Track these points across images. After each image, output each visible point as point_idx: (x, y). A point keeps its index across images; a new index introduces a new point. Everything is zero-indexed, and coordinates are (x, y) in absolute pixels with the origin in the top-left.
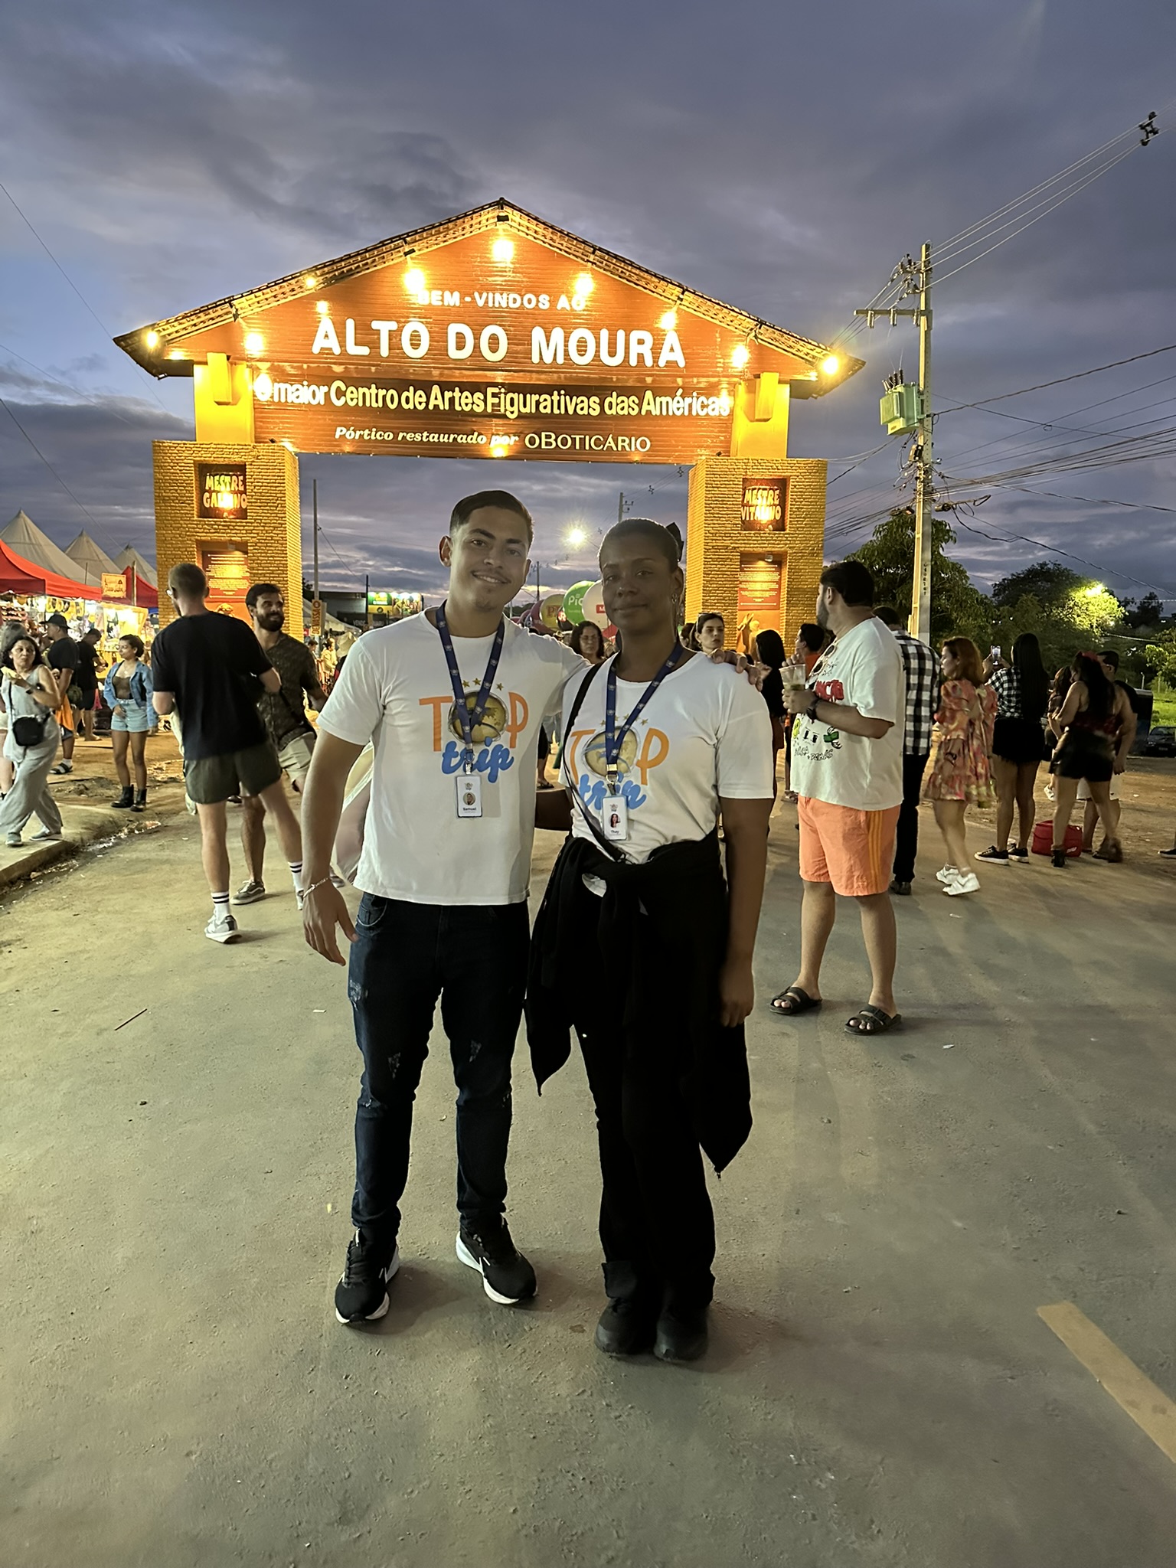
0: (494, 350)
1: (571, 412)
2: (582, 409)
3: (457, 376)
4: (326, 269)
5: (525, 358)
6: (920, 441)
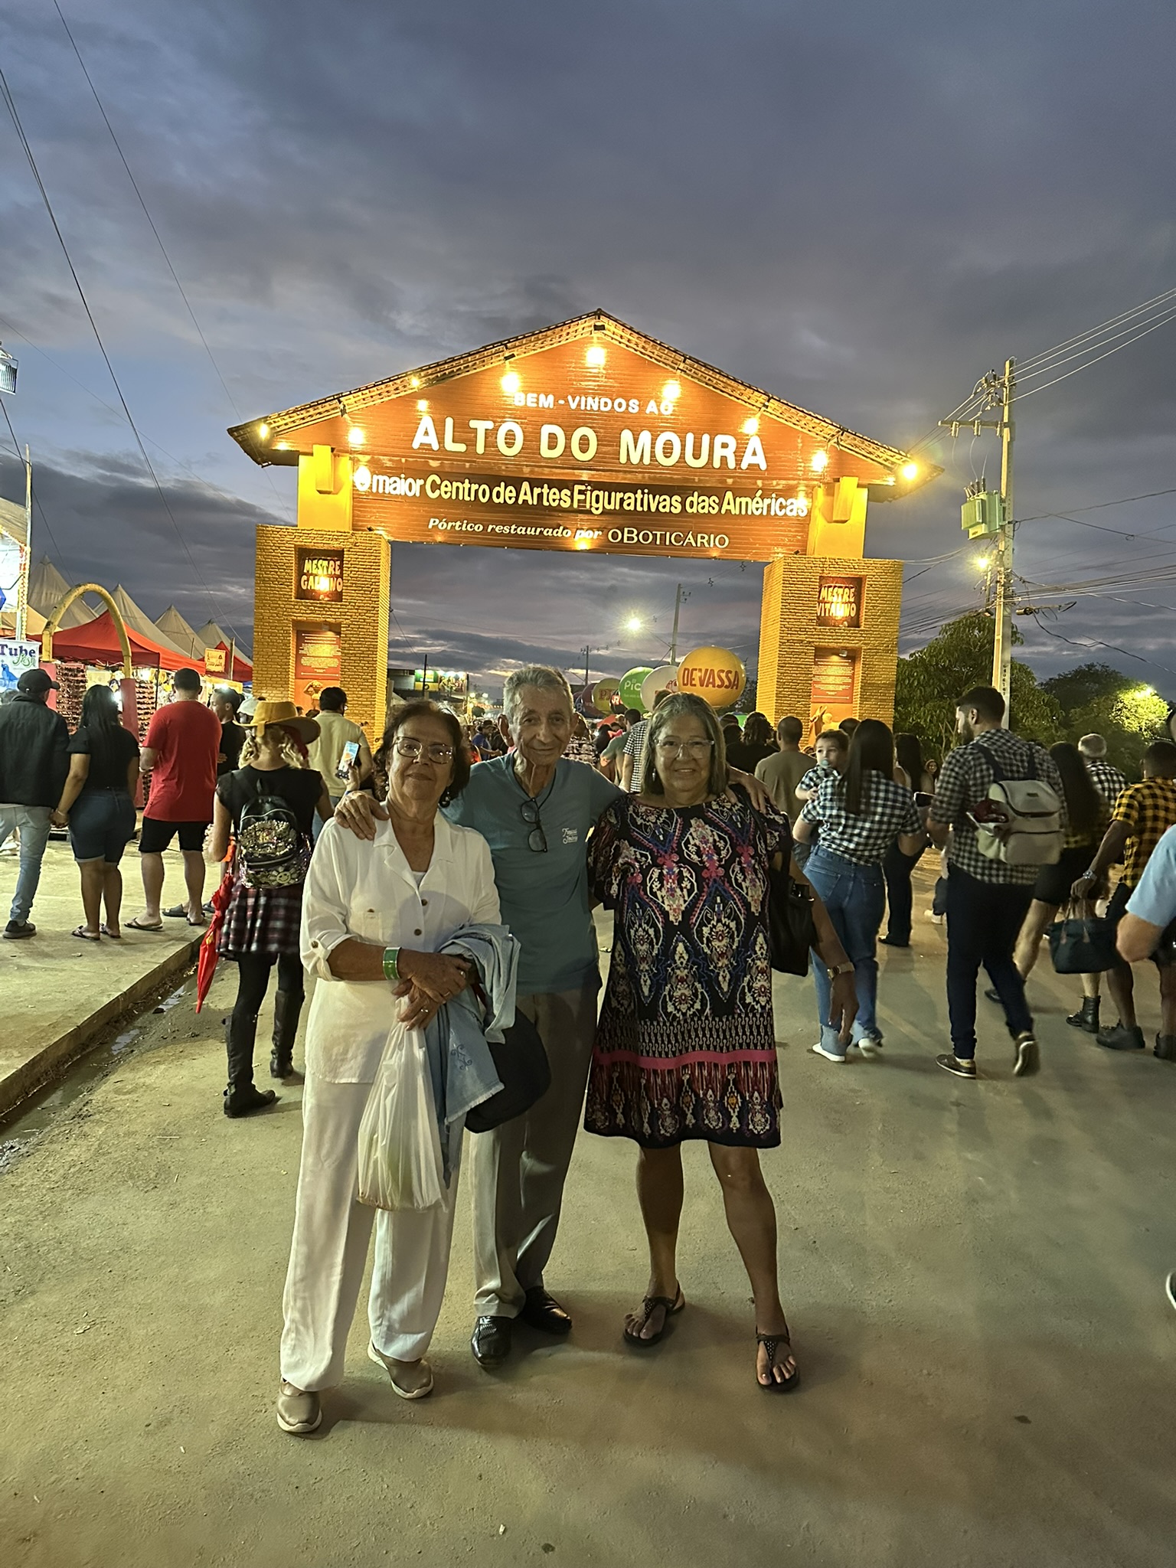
0: (584, 450)
1: (653, 509)
2: (664, 507)
3: (546, 473)
4: (430, 371)
5: (613, 458)
6: (1002, 547)
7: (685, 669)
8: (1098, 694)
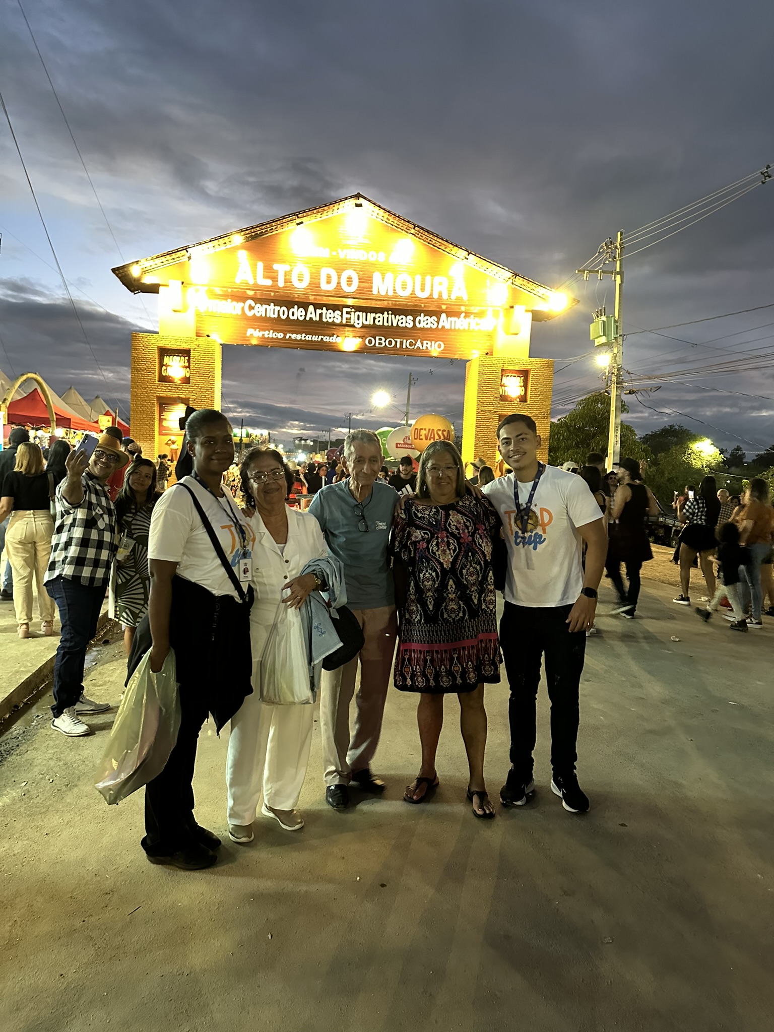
0: (349, 285)
1: (395, 325)
2: (402, 323)
3: (325, 300)
4: (247, 232)
5: (368, 291)
6: (615, 351)
7: (416, 429)
8: (676, 444)
